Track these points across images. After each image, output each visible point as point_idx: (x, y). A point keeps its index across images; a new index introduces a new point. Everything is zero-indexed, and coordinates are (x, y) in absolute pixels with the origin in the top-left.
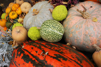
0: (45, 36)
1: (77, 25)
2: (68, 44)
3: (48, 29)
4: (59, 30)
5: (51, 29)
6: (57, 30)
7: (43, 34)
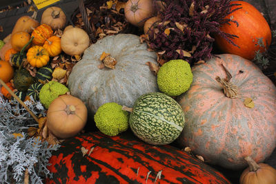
0: (147, 132)
1: (214, 111)
2: (187, 149)
3: (157, 118)
4: (178, 120)
5: (162, 118)
6: (175, 120)
7: (141, 127)
